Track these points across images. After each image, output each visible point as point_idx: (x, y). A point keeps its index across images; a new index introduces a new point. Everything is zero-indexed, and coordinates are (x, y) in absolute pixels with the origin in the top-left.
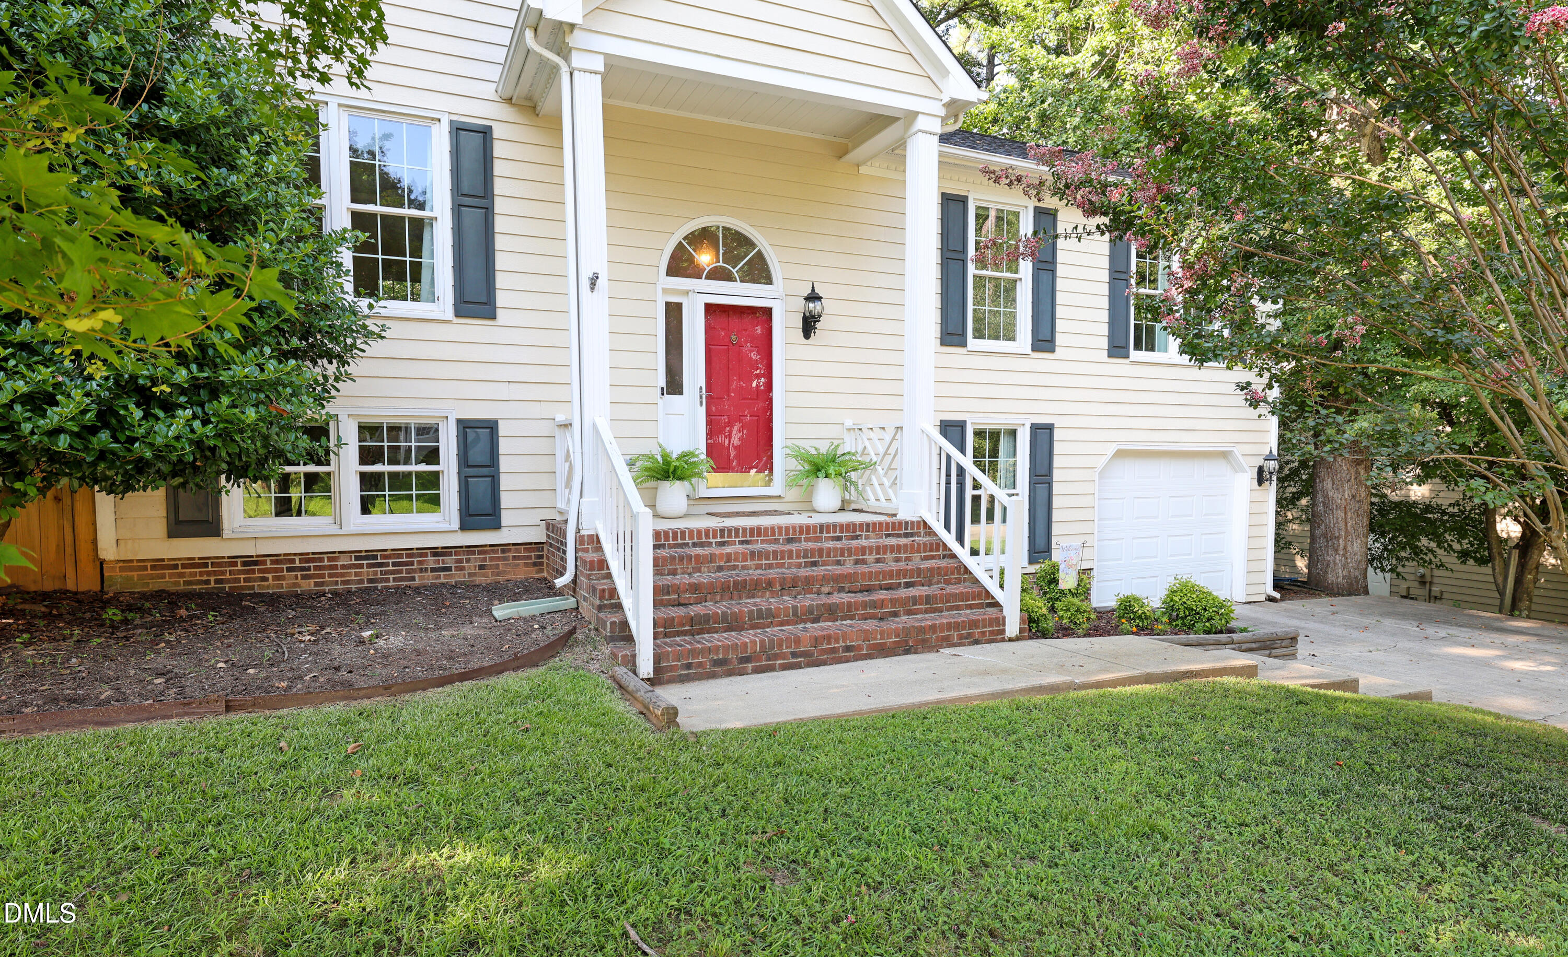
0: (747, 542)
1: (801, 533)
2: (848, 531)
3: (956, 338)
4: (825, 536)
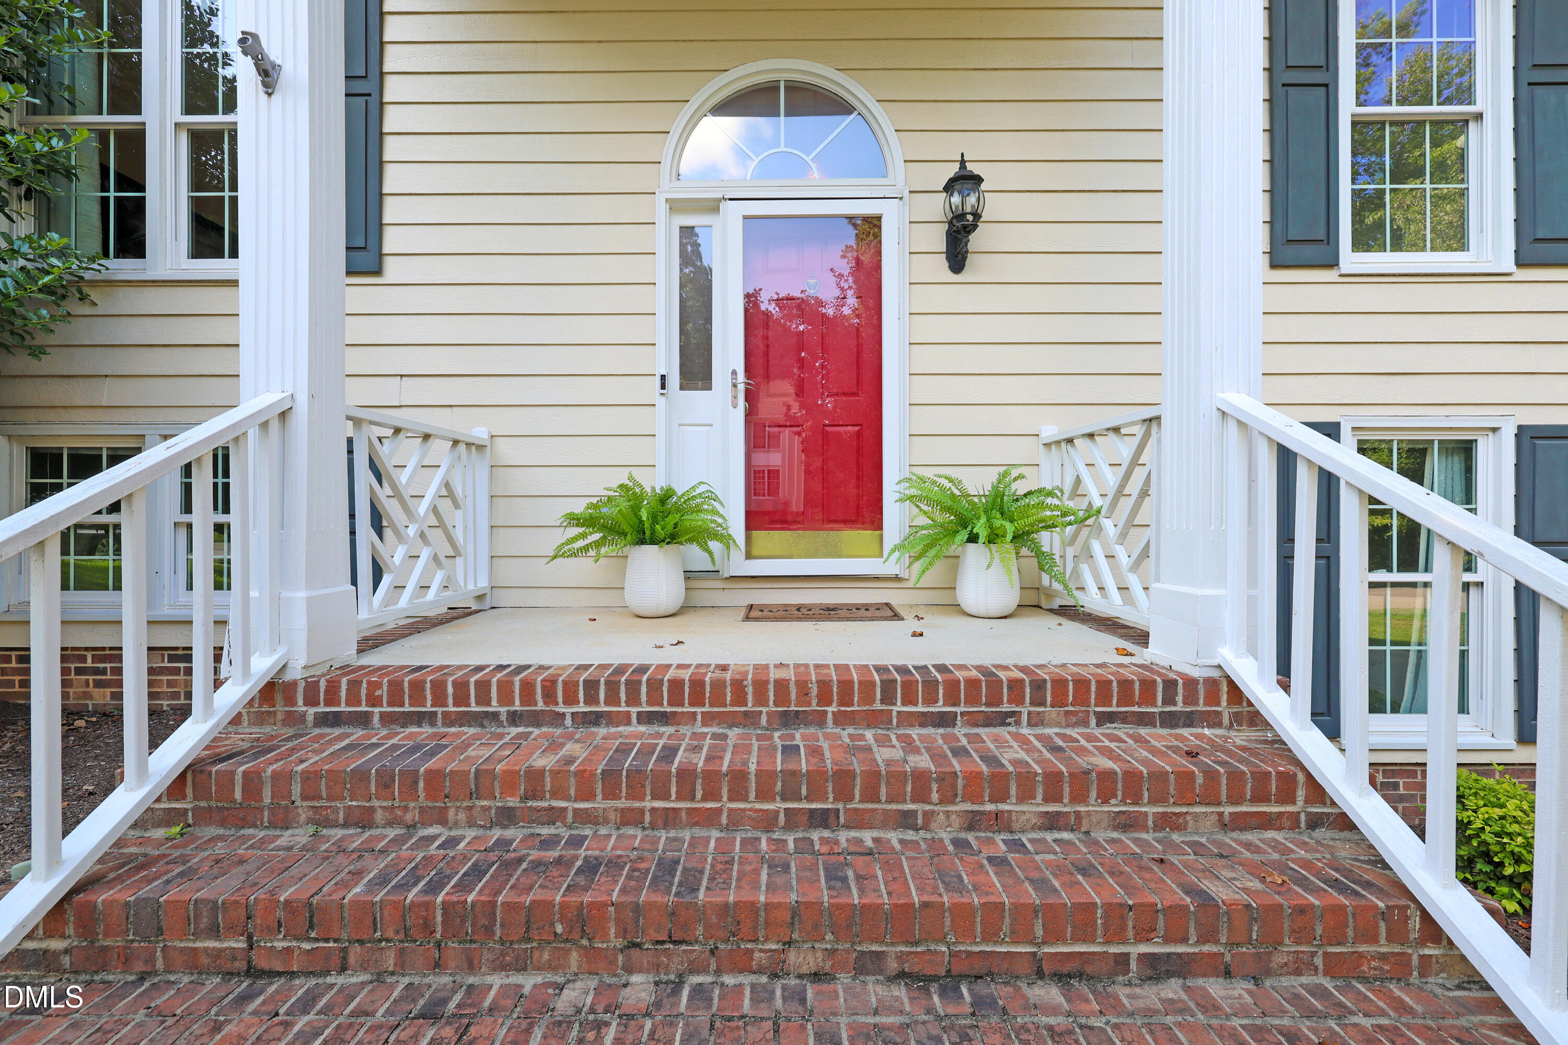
0: (664, 718)
1: (825, 698)
2: (972, 700)
3: (1309, 251)
4: (898, 712)
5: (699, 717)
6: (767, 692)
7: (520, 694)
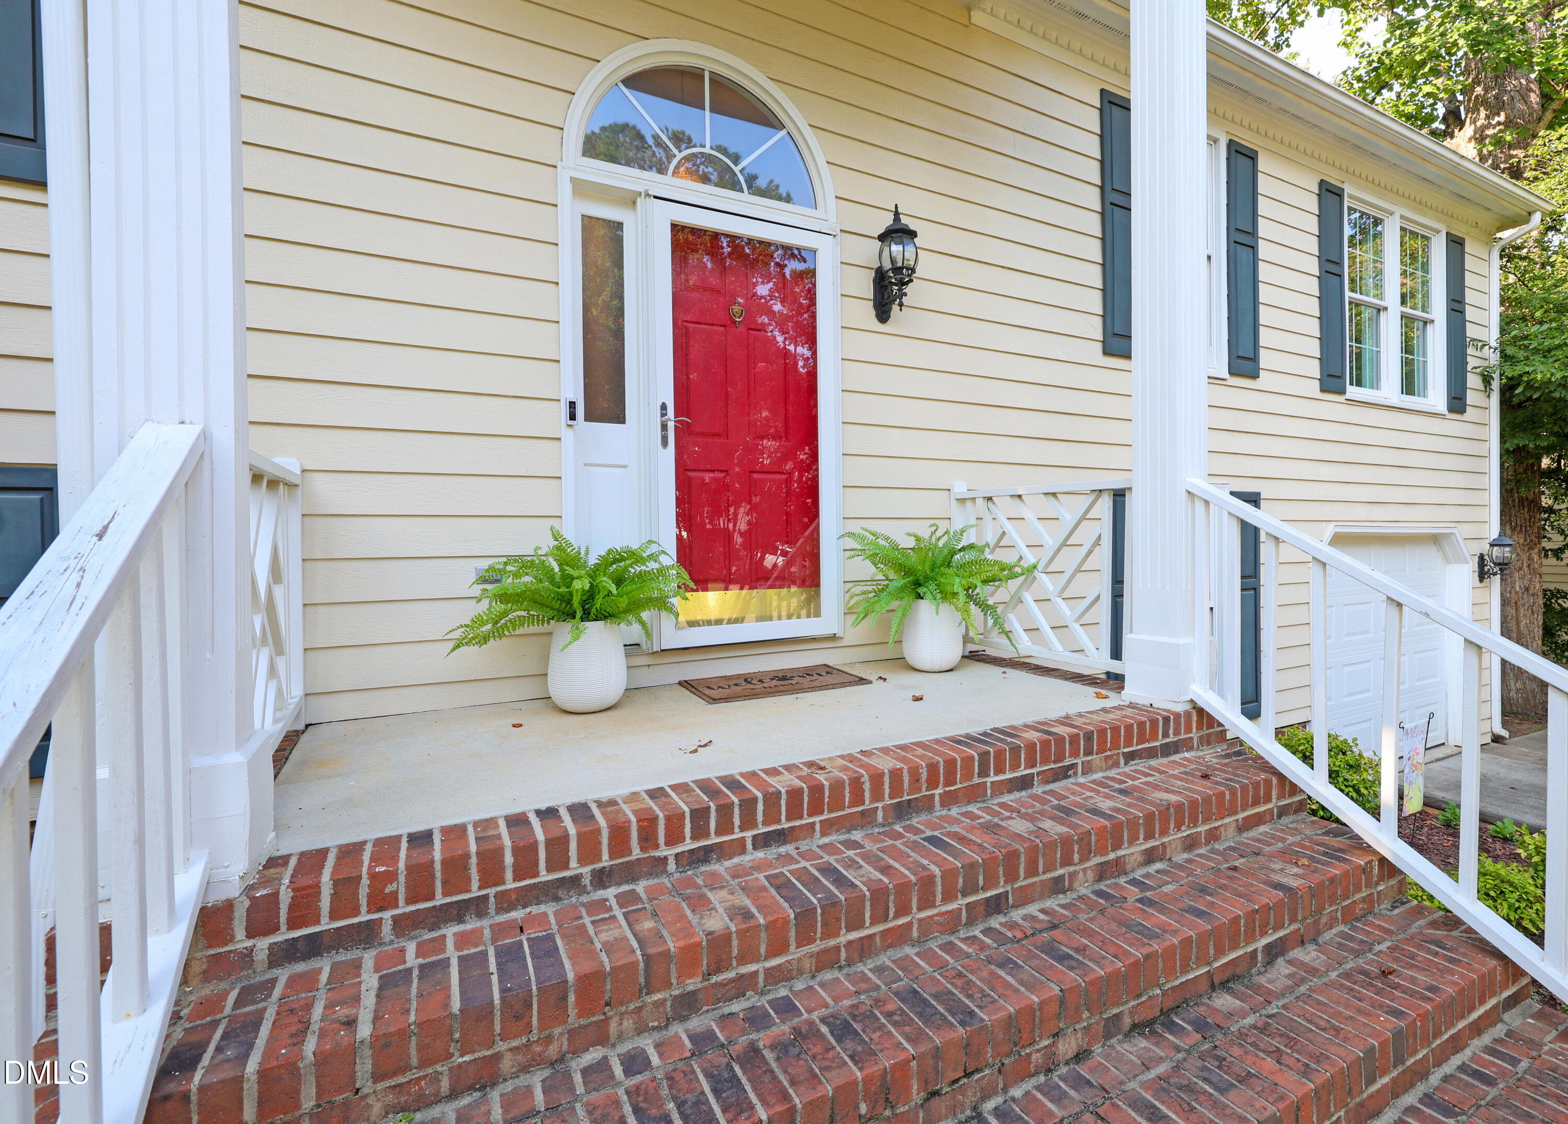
4: (992, 783)
5: (818, 827)
6: (883, 785)
7: (609, 845)
